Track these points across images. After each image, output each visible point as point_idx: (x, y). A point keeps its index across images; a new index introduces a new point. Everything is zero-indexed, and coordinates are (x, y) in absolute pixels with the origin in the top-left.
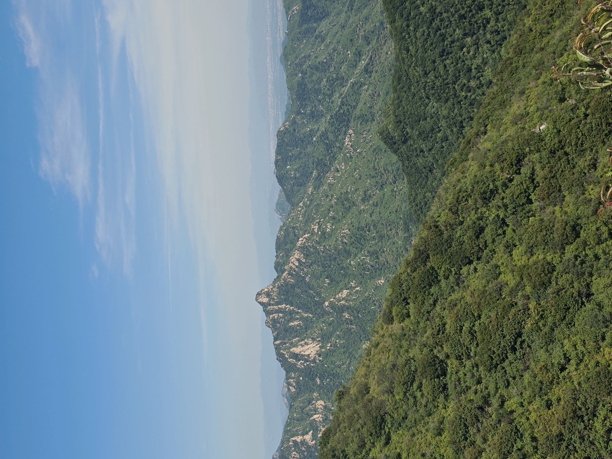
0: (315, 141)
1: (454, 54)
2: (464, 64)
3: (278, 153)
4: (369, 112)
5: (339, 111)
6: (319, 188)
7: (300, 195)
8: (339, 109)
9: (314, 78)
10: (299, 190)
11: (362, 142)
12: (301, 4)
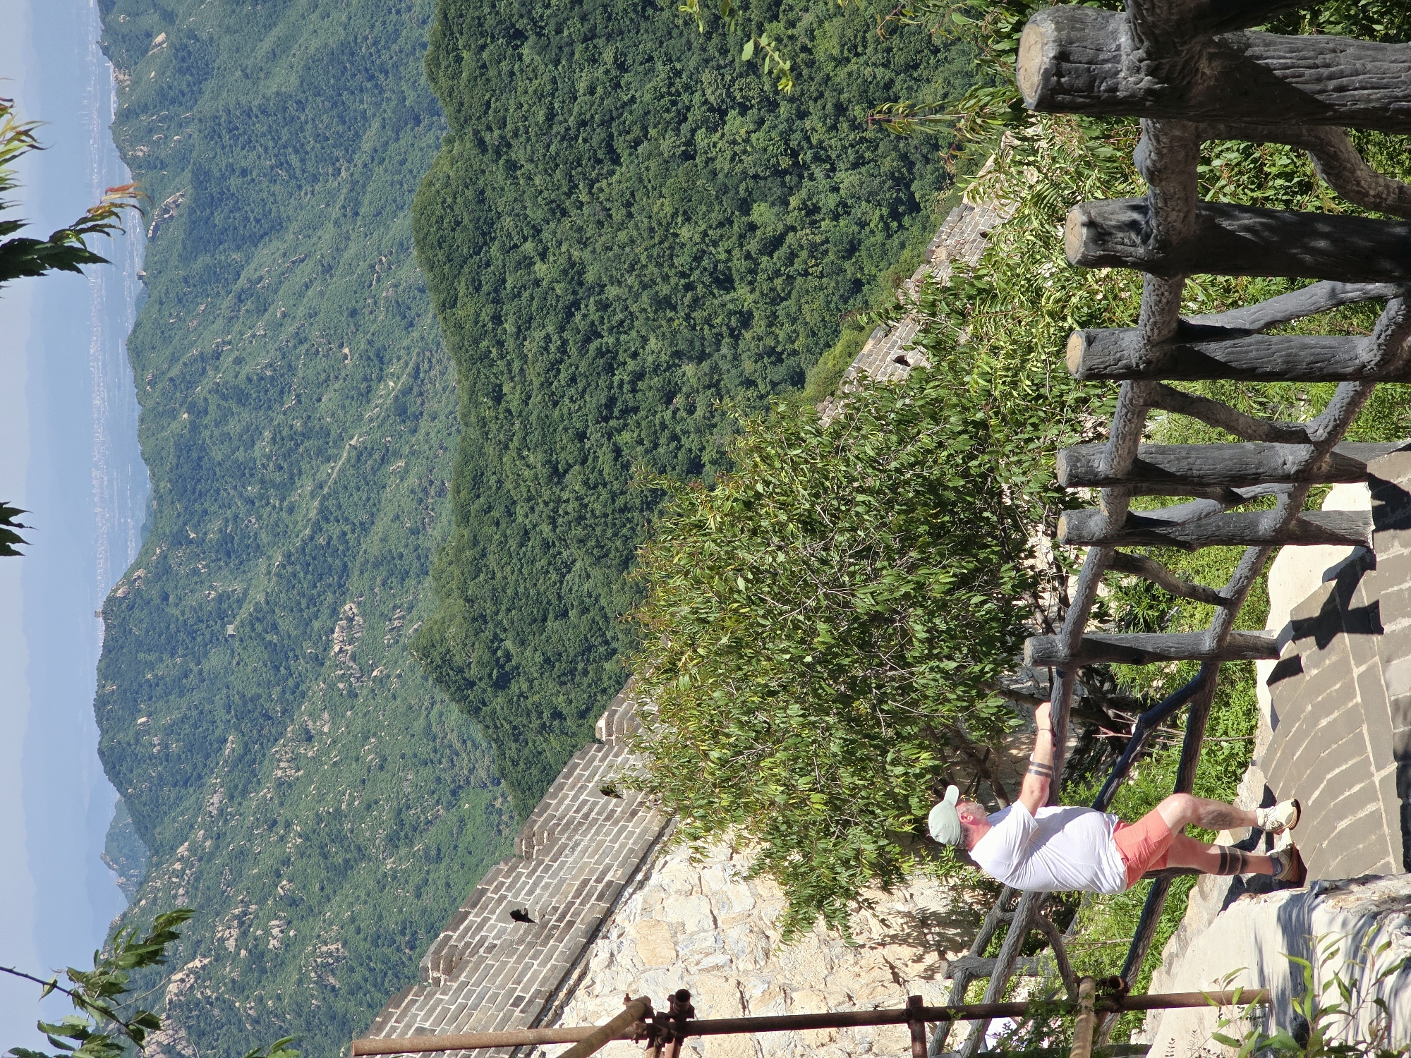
0: (232, 636)
1: (644, 413)
2: (679, 448)
3: (108, 670)
4: (411, 547)
5: (312, 538)
6: (245, 793)
7: (182, 814)
8: (314, 532)
9: (233, 427)
10: (179, 799)
11: (389, 646)
12: (189, 189)
